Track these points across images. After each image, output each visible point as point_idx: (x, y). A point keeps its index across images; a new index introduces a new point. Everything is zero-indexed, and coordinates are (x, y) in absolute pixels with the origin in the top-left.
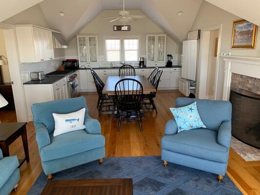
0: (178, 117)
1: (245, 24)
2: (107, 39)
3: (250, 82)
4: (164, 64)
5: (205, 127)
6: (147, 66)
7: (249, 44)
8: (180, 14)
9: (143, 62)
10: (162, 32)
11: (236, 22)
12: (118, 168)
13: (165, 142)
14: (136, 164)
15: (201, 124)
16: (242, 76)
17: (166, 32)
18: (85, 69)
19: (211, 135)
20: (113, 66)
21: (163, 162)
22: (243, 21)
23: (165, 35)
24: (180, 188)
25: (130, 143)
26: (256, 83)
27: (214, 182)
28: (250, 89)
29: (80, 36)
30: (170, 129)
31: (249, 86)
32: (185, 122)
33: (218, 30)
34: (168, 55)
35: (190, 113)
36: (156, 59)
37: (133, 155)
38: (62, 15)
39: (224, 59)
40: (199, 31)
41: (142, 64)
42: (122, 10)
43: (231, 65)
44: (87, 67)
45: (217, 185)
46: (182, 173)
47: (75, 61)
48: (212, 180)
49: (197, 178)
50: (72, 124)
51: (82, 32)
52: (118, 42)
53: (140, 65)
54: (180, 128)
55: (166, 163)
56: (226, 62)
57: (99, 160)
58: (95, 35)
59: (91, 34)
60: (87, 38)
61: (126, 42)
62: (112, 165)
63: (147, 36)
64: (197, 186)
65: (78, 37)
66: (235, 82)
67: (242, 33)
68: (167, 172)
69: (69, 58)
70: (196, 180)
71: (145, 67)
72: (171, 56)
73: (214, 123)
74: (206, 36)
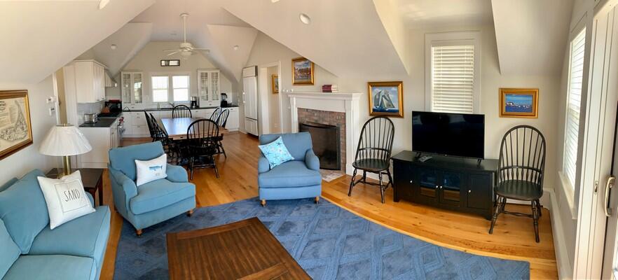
0: (268, 153)
1: (303, 62)
2: (153, 76)
3: (316, 115)
4: (218, 104)
5: (293, 159)
6: (200, 107)
7: (309, 81)
8: (236, 48)
9: (195, 102)
10: (213, 67)
11: (295, 60)
12: (213, 218)
13: (264, 180)
14: (231, 211)
15: (290, 157)
16: (307, 110)
17: (218, 66)
18: (129, 111)
19: (301, 165)
20: (161, 107)
21: (261, 201)
22: (303, 59)
23: (218, 71)
24: (287, 220)
25: (211, 191)
26: (321, 115)
27: (314, 206)
28: (316, 121)
29: (125, 73)
30: (264, 167)
31: (316, 118)
32: (276, 157)
33: (276, 67)
34: (222, 94)
35: (279, 148)
36: (210, 98)
37: (222, 203)
38: (113, 48)
39: (289, 96)
40: (256, 68)
41: (195, 104)
42: (183, 42)
43: (296, 101)
44: (131, 109)
45: (317, 207)
46: (283, 208)
47: (119, 102)
48: (310, 205)
49: (297, 208)
50: (156, 172)
51: (126, 68)
52: (165, 79)
53: (192, 105)
54: (273, 164)
55: (264, 203)
56: (291, 99)
57: (189, 212)
58: (141, 71)
59: (137, 71)
60: (132, 74)
61: (174, 78)
62: (202, 215)
63: (199, 72)
64: (301, 214)
65: (122, 73)
66: (301, 116)
67: (301, 71)
68: (268, 211)
69: (111, 99)
70: (298, 210)
71: (197, 107)
72: (225, 94)
73: (301, 154)
74: (263, 72)
